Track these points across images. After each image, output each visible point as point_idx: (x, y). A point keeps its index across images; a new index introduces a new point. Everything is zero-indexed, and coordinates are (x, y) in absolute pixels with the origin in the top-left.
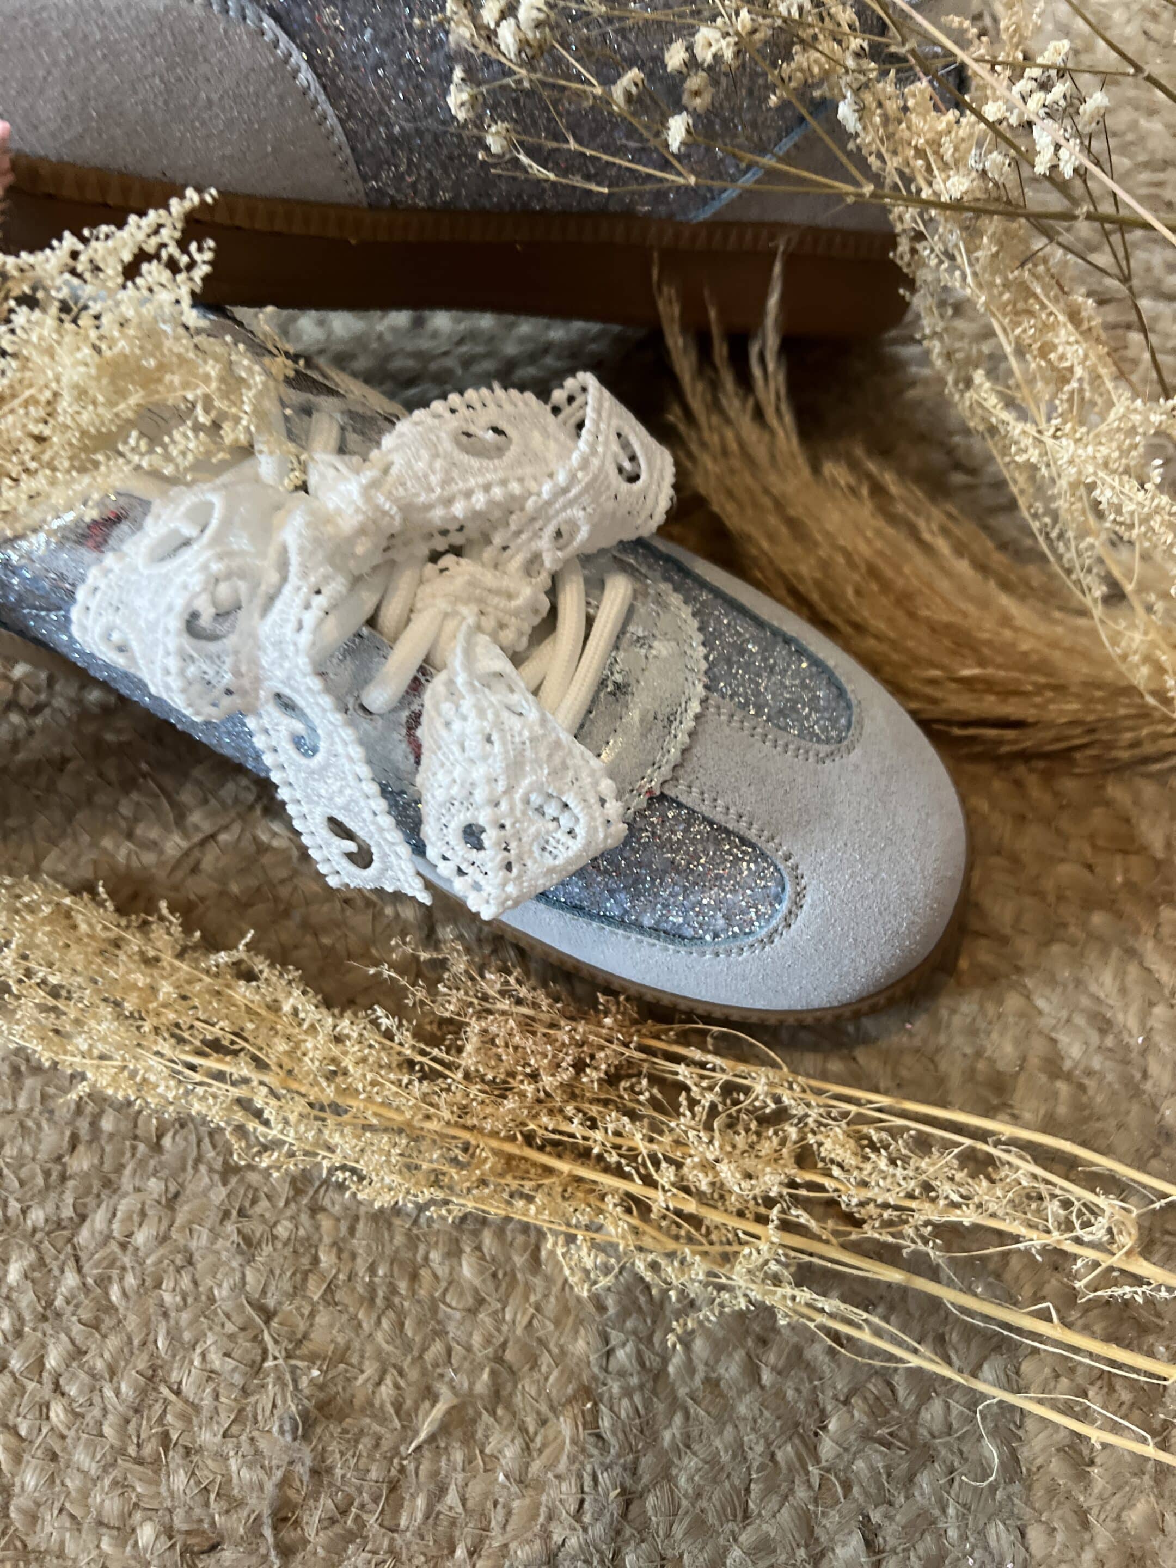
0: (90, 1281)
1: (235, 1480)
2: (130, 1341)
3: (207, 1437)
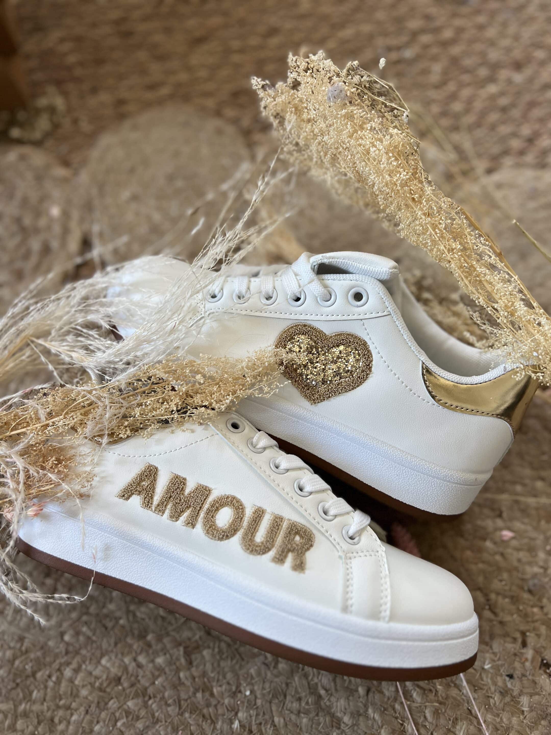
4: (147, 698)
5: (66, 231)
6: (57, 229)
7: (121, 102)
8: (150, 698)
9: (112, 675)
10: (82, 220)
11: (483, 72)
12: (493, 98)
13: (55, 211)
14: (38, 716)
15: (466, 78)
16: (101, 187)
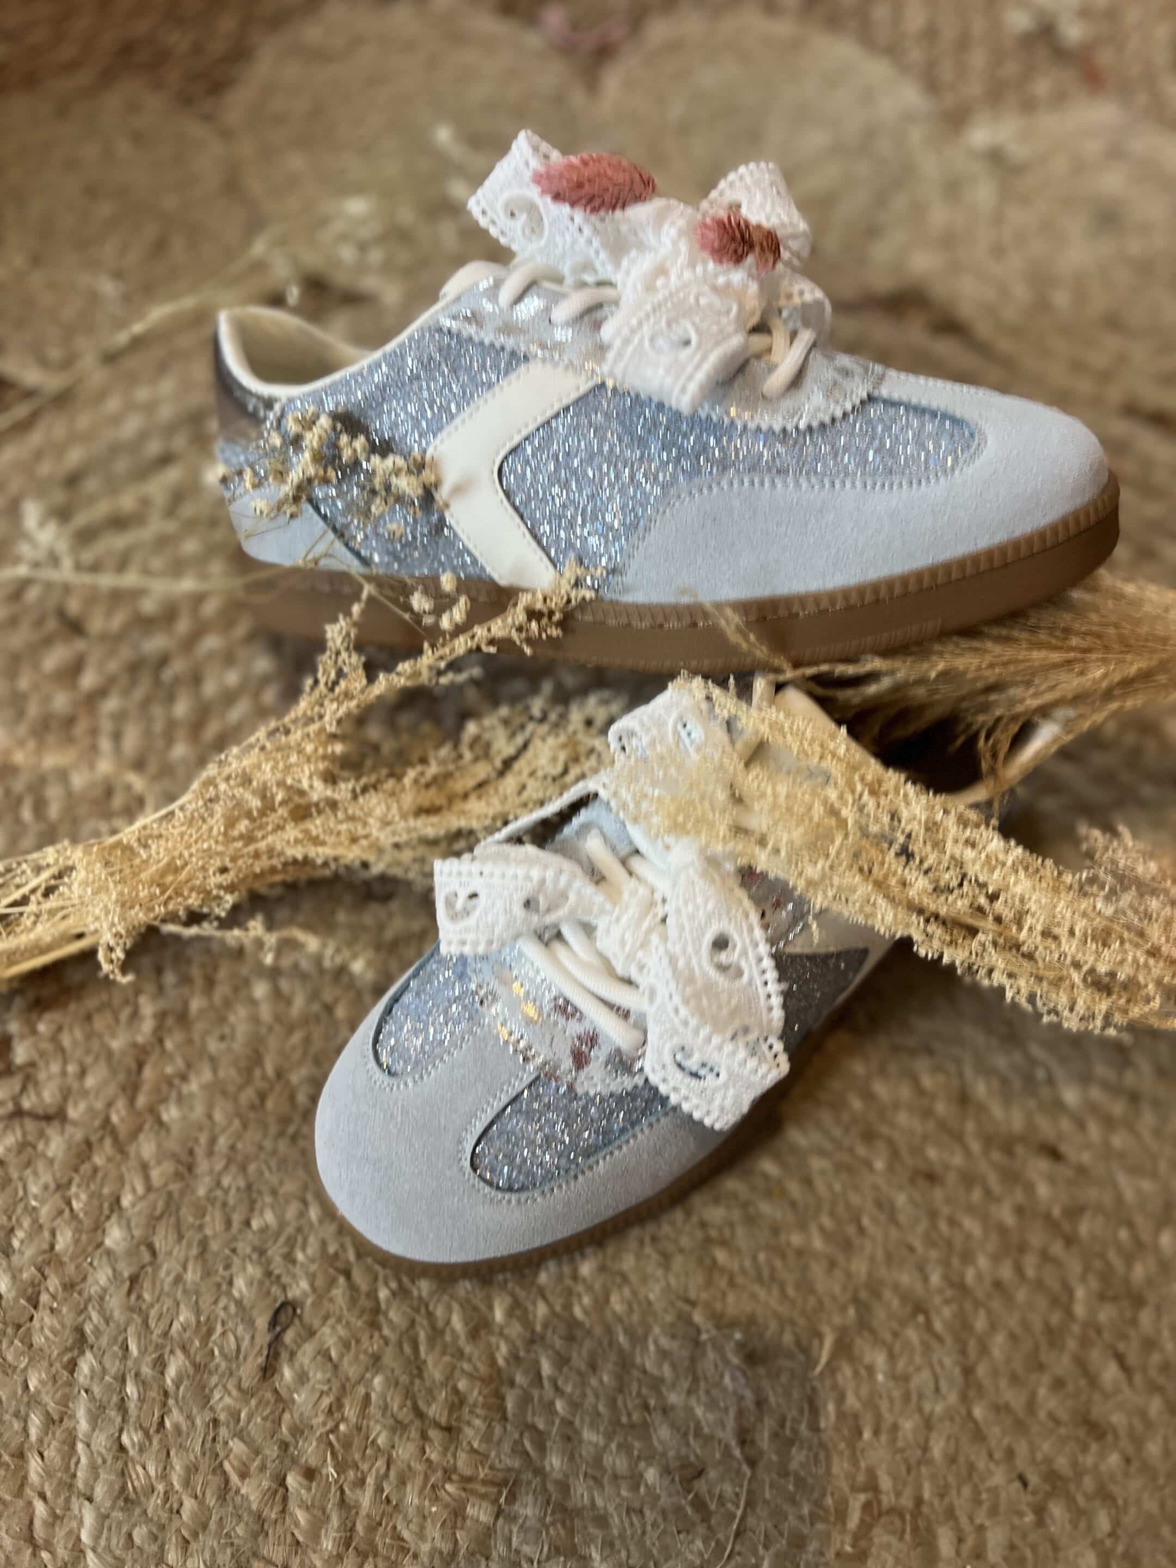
0: (558, 1308)
1: (703, 1423)
2: (600, 1343)
3: (674, 1398)
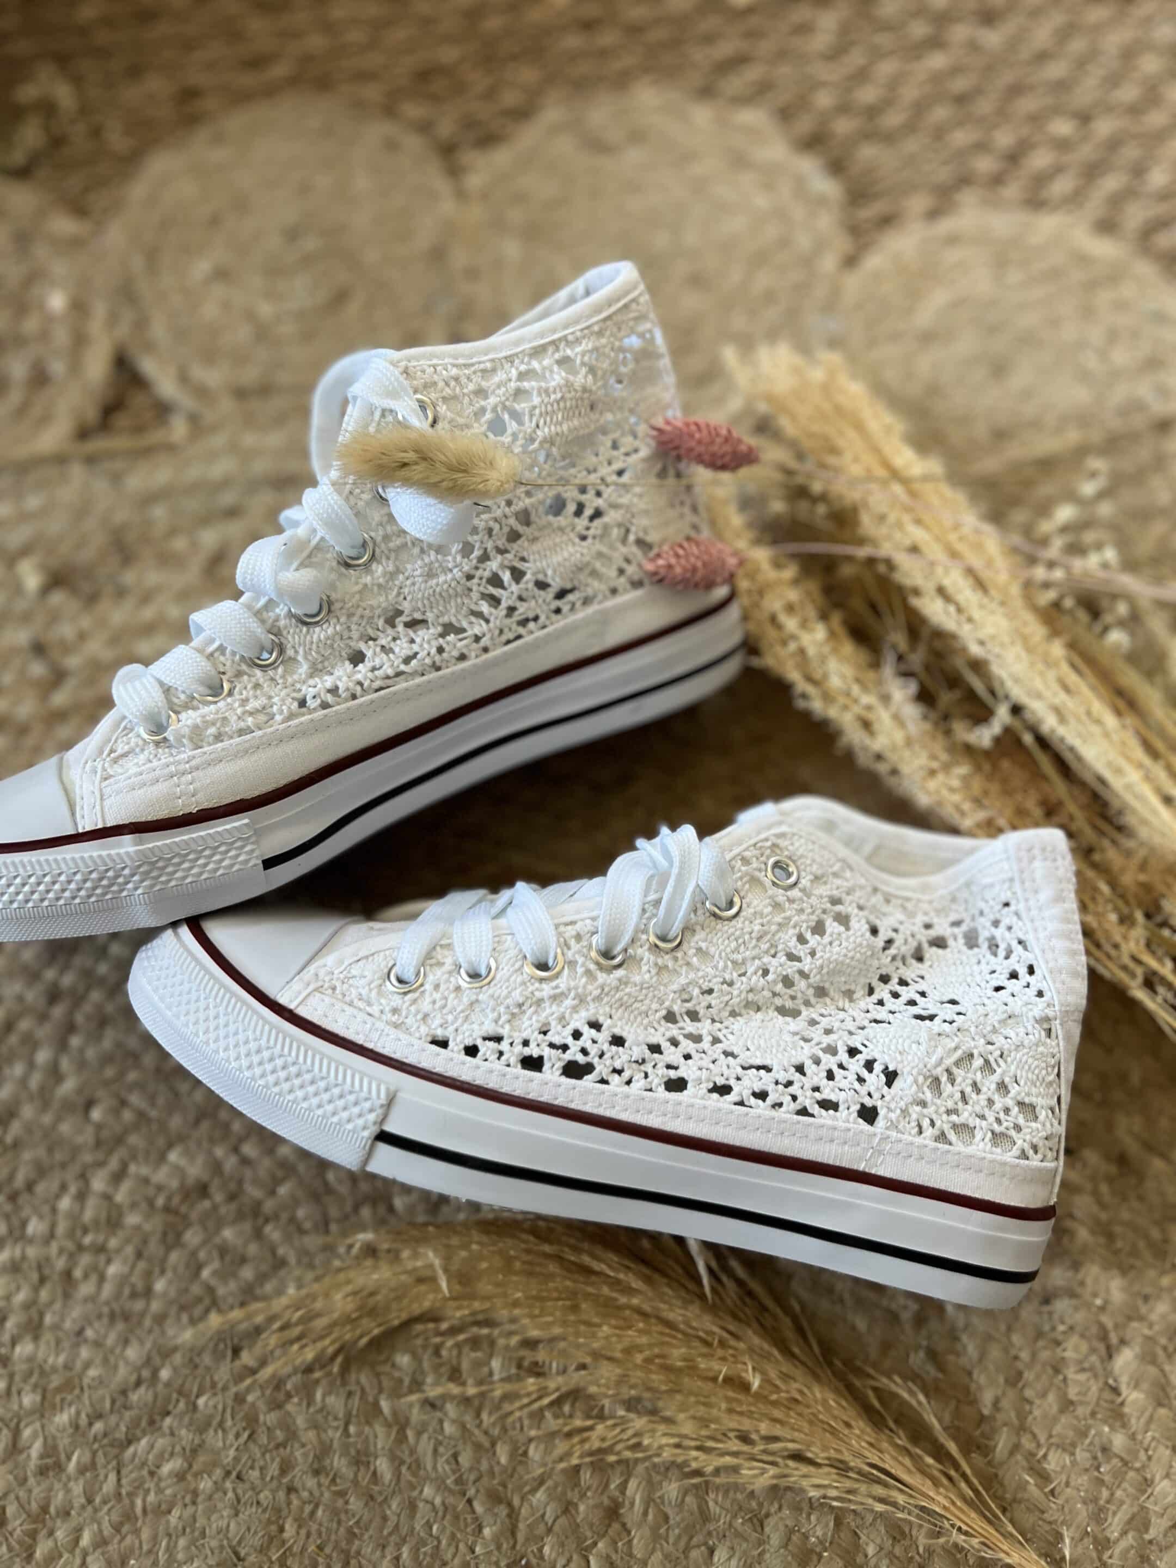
4: (260, 1221)
5: (80, 340)
6: (61, 336)
7: (189, 94)
8: (267, 1221)
9: (190, 1181)
10: (113, 319)
11: (919, 30)
12: (937, 78)
13: (57, 301)
14: (39, 1267)
15: (884, 40)
16: (152, 256)
